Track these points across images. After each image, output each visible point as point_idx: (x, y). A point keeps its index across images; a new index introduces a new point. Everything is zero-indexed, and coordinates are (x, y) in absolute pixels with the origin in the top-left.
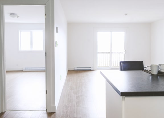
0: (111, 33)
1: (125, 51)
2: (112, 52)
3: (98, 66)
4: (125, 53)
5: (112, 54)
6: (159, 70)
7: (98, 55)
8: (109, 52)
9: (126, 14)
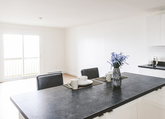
0: (23, 36)
1: (41, 56)
2: (24, 57)
3: (6, 75)
4: (41, 58)
5: (24, 60)
6: (79, 84)
7: (5, 62)
8: (21, 58)
9: (41, 18)
